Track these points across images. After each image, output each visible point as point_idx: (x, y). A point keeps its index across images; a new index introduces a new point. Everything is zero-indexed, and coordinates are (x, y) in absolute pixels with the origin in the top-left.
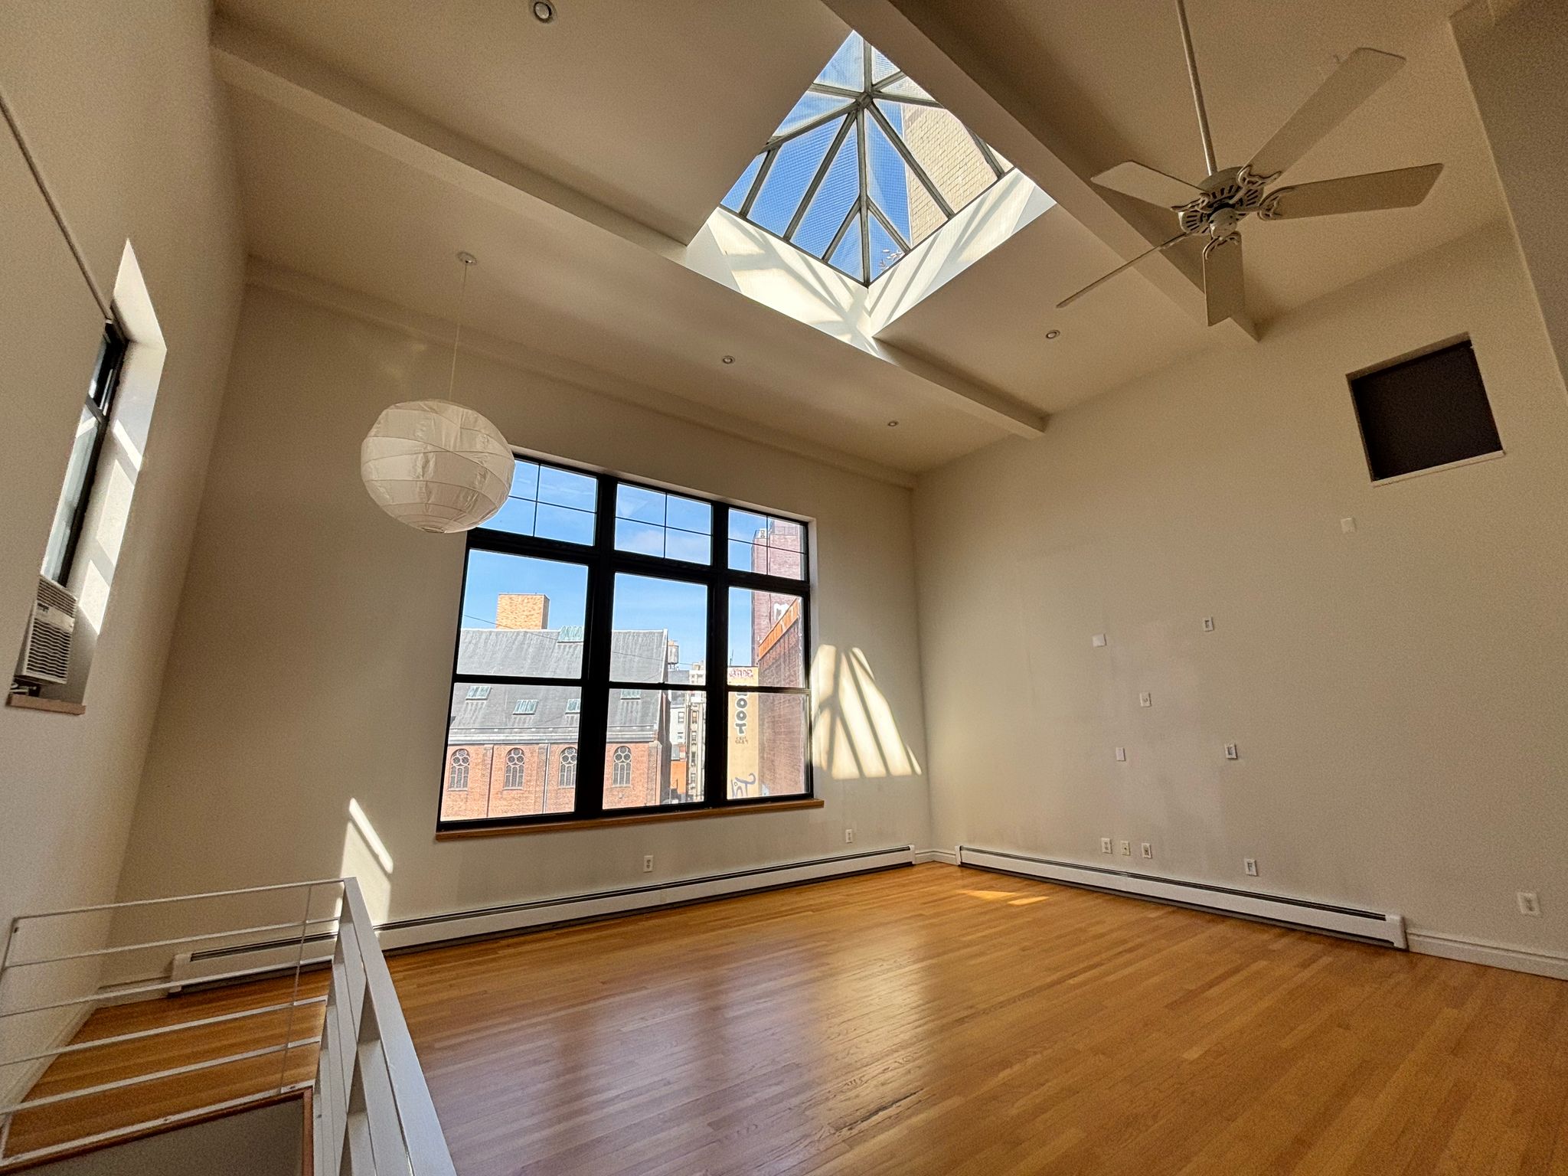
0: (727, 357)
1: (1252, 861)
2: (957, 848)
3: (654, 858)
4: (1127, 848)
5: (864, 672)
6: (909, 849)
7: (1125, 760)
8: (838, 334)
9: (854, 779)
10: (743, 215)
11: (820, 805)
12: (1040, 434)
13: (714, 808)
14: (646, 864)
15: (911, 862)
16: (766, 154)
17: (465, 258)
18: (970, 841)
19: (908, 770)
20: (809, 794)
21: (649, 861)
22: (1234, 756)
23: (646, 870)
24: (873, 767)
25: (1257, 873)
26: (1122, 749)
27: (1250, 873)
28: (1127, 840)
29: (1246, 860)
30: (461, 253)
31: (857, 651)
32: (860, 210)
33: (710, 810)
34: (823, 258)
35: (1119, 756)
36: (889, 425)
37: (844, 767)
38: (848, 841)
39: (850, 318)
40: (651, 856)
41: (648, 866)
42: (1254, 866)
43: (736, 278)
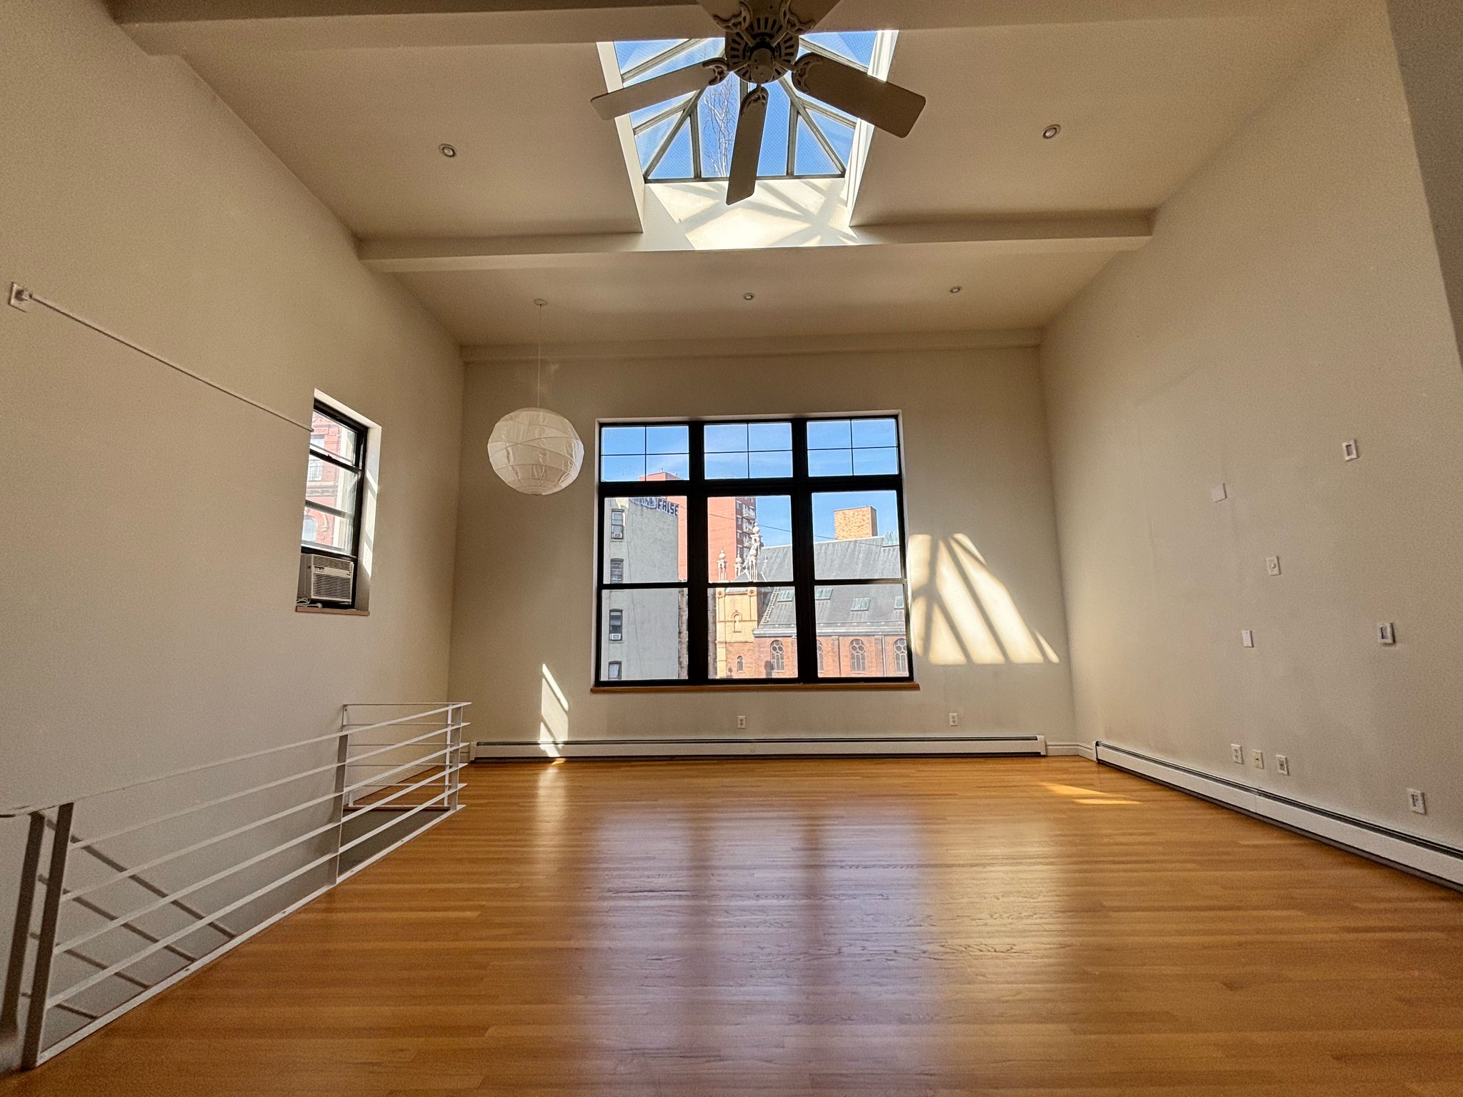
0: (748, 294)
1: (1418, 792)
2: (1094, 743)
3: (746, 718)
4: (1260, 759)
5: (968, 556)
6: (1037, 739)
7: (1253, 647)
8: (802, 244)
9: (959, 666)
10: (698, 177)
11: (917, 688)
12: (1147, 238)
13: (804, 683)
14: (739, 722)
15: (1040, 753)
16: (689, 118)
17: (540, 303)
18: (1108, 738)
19: (1037, 657)
20: (911, 678)
21: (742, 720)
22: (1390, 640)
23: (739, 726)
24: (985, 652)
25: (1425, 809)
26: (1249, 632)
27: (1414, 809)
28: (1260, 750)
29: (1411, 790)
30: (535, 301)
31: (960, 537)
32: (798, 113)
33: (801, 685)
34: (787, 174)
35: (1247, 642)
36: (952, 291)
37: (945, 651)
38: (952, 723)
39: (817, 220)
40: (744, 717)
41: (742, 724)
42: (1420, 802)
43: (689, 239)
